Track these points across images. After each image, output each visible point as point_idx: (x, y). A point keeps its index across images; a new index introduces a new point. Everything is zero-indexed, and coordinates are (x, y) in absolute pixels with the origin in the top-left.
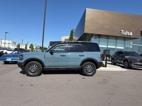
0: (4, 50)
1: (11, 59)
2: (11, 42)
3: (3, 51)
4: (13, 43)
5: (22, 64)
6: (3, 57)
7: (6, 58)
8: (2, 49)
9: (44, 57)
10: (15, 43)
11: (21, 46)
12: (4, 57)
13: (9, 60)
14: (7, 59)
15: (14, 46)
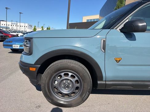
0: (19, 33)
1: (19, 45)
2: (27, 25)
3: (17, 34)
4: (30, 26)
5: (31, 69)
6: (7, 42)
7: (12, 43)
8: (17, 32)
9: (104, 48)
10: (31, 26)
11: (37, 29)
12: (10, 42)
13: (17, 46)
14: (14, 45)
15: (30, 30)
